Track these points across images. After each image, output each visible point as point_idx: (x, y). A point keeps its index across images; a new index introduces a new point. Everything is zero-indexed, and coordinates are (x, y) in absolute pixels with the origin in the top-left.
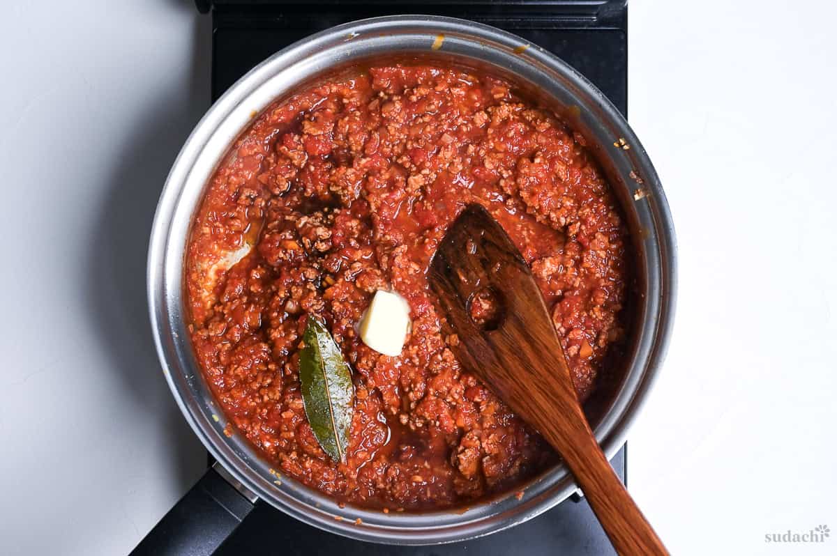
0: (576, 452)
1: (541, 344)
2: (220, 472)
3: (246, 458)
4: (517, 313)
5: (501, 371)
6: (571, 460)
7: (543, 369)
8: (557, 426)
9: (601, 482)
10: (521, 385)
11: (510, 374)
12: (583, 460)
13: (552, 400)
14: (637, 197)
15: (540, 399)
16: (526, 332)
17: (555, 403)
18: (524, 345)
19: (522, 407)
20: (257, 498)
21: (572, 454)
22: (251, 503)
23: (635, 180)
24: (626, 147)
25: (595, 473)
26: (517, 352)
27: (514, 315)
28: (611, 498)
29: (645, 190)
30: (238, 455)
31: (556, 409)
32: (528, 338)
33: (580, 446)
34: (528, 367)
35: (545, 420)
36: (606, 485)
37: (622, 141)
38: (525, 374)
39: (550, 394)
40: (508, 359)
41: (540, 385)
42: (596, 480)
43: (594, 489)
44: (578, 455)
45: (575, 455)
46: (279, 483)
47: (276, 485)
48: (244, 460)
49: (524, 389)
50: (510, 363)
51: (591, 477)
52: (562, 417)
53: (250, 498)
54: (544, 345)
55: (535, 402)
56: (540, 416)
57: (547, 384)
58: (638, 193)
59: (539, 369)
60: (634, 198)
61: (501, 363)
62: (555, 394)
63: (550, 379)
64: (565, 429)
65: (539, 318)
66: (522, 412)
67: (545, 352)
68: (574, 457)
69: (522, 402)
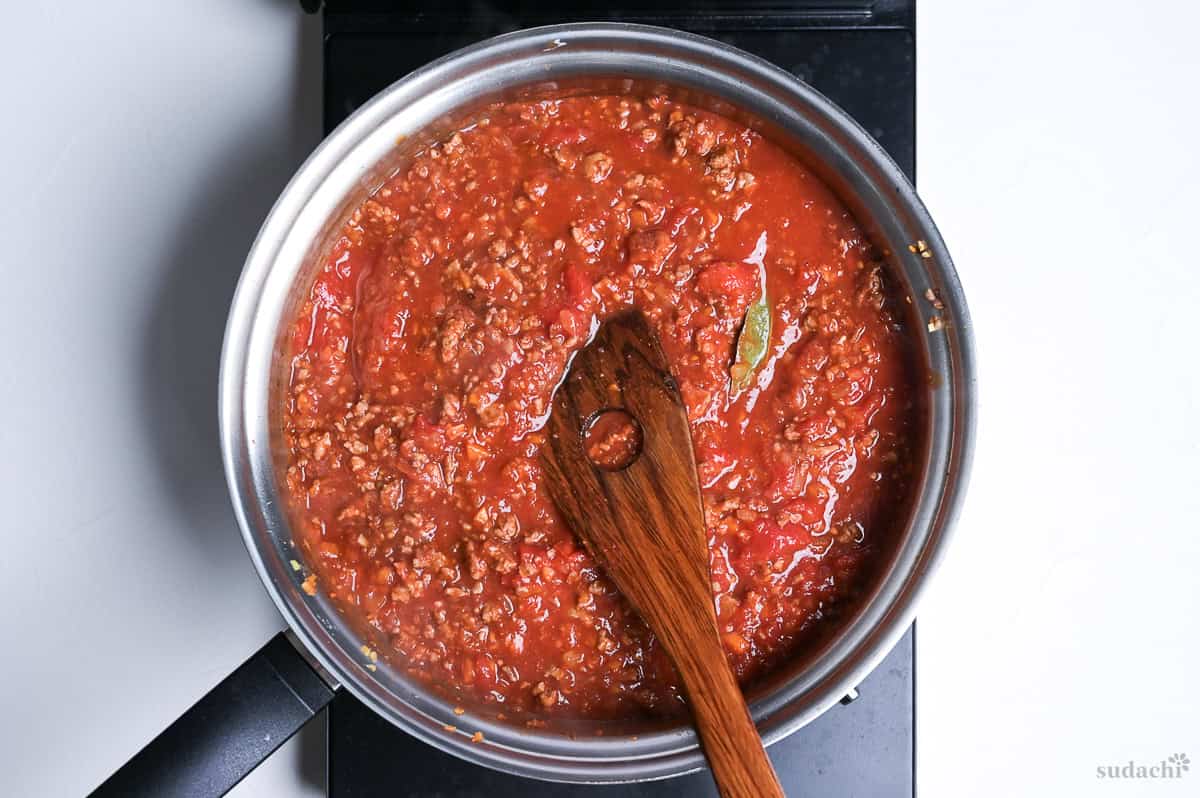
3: (330, 627)
14: (931, 328)
20: (339, 685)
22: (331, 689)
23: (932, 303)
24: (926, 255)
29: (945, 318)
30: (320, 622)
37: (922, 245)
46: (373, 668)
47: (369, 671)
48: (328, 629)
53: (329, 683)
58: (935, 322)
60: (928, 329)
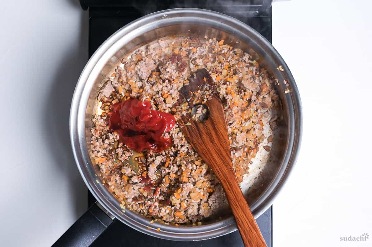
0: (228, 181)
1: (220, 133)
2: (98, 205)
3: (110, 200)
4: (212, 118)
5: (200, 141)
6: (224, 184)
7: (219, 144)
8: (221, 169)
9: (236, 196)
10: (208, 149)
11: (204, 143)
12: (230, 186)
13: (220, 157)
14: (286, 92)
15: (215, 156)
16: (215, 127)
17: (222, 159)
18: (213, 132)
19: (206, 158)
20: (114, 217)
21: (226, 182)
22: (112, 219)
23: (286, 84)
24: (283, 70)
25: (234, 191)
26: (209, 134)
27: (211, 119)
28: (239, 203)
29: (290, 89)
30: (107, 198)
31: (222, 162)
32: (215, 129)
33: (230, 180)
34: (212, 141)
35: (215, 165)
36: (238, 197)
37: (280, 67)
38: (210, 144)
39: (220, 155)
40: (205, 136)
41: (216, 150)
42: (234, 194)
43: (232, 197)
44: (228, 182)
45: (227, 182)
47: (123, 212)
49: (209, 150)
50: (205, 138)
51: (232, 193)
52: (224, 165)
54: (222, 134)
55: (213, 157)
56: (214, 163)
57: (219, 150)
58: (287, 90)
59: (217, 143)
61: (201, 138)
62: (222, 156)
63: (221, 149)
64: (224, 170)
65: (222, 122)
66: (206, 160)
67: (221, 137)
68: (226, 183)
69: (207, 156)
